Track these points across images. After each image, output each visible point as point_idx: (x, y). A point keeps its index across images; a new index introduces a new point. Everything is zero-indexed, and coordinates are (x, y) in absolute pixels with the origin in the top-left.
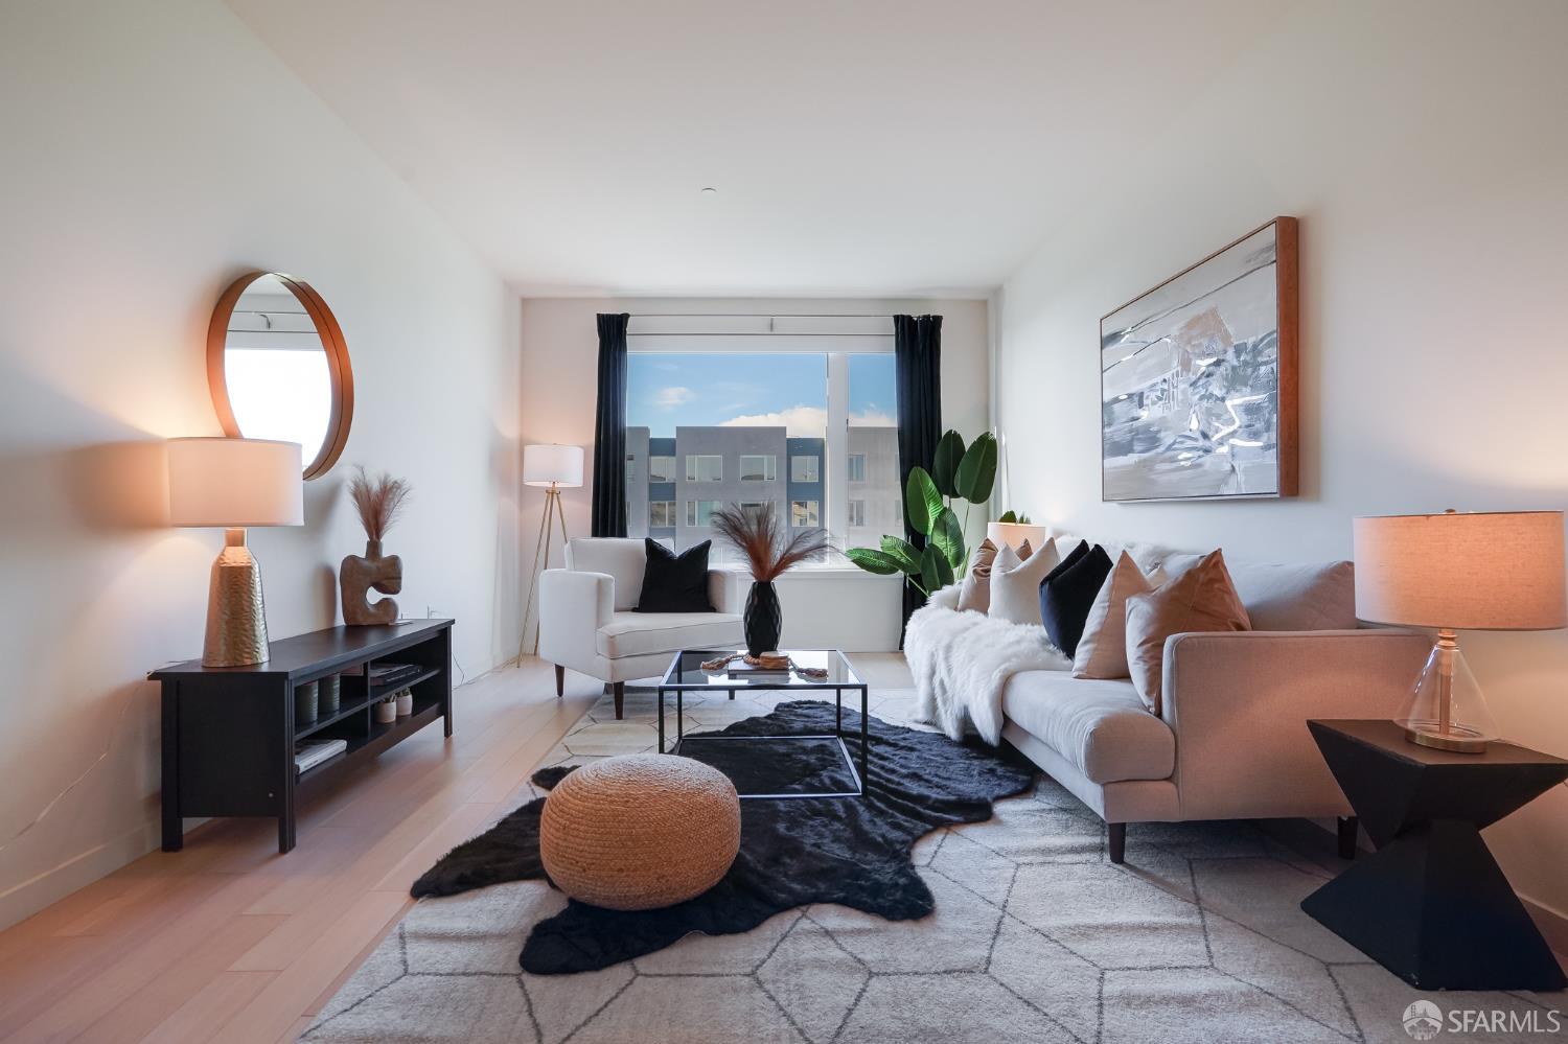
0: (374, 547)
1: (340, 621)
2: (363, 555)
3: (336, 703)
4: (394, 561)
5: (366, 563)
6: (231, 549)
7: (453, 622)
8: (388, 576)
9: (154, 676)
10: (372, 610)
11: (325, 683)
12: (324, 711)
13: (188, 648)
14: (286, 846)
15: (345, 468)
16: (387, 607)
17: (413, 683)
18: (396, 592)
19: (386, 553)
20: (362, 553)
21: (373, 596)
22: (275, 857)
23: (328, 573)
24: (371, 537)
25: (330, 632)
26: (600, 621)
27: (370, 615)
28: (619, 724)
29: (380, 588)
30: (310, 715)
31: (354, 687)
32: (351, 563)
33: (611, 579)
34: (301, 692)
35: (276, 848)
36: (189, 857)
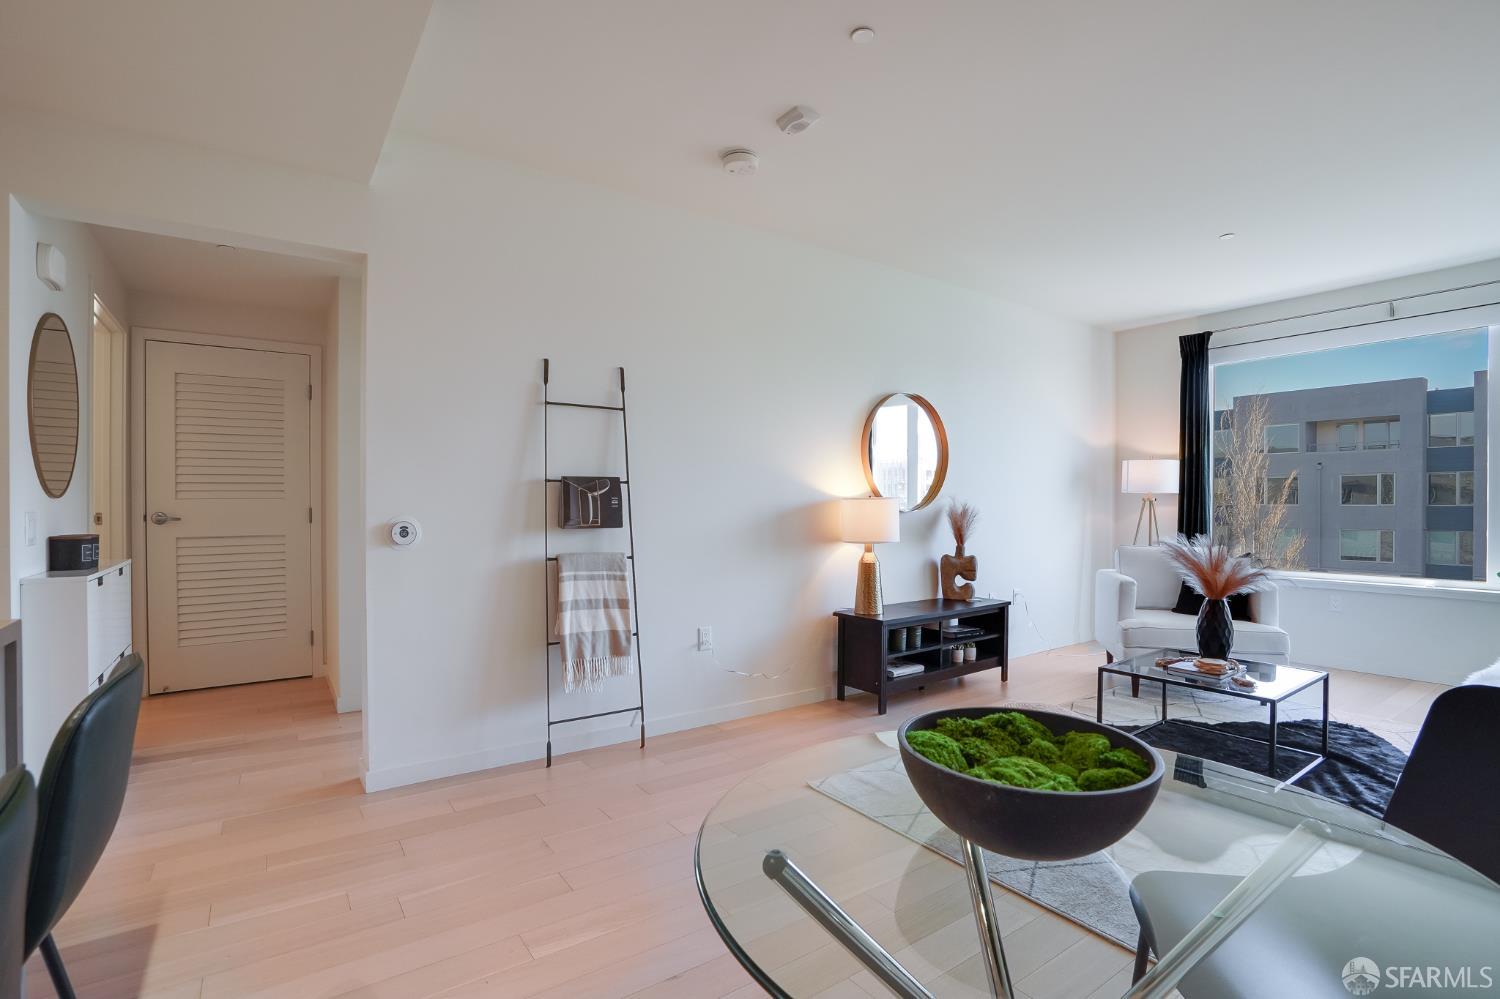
0: (960, 550)
1: (940, 595)
2: (954, 555)
3: (918, 642)
4: (972, 559)
5: (954, 560)
6: (867, 554)
7: (1010, 603)
8: (968, 568)
9: (835, 614)
10: (957, 590)
11: (911, 631)
12: (910, 645)
13: (848, 602)
14: (882, 711)
15: (944, 499)
16: (967, 588)
17: (978, 639)
18: (973, 580)
19: (967, 553)
20: (952, 553)
21: (959, 581)
22: (875, 715)
23: (933, 566)
24: (958, 542)
25: (934, 602)
26: (1121, 616)
27: (956, 593)
28: (1134, 701)
29: (965, 577)
30: (901, 646)
31: (931, 636)
32: (946, 558)
33: (1133, 583)
34: (894, 634)
35: (877, 712)
36: (847, 705)
